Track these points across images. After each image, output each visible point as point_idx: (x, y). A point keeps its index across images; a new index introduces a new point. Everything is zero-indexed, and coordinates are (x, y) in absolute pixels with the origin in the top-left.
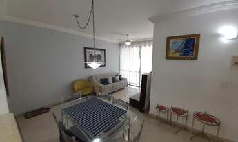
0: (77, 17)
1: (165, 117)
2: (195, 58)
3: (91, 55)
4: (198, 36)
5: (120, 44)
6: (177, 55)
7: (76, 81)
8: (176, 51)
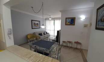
0: (32, 7)
1: (65, 45)
2: (74, 25)
3: (34, 23)
4: (75, 18)
5: (46, 19)
6: (69, 24)
7: (28, 34)
8: (69, 22)
